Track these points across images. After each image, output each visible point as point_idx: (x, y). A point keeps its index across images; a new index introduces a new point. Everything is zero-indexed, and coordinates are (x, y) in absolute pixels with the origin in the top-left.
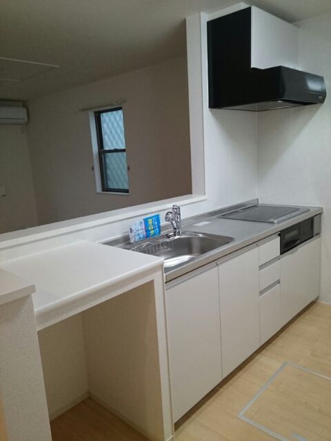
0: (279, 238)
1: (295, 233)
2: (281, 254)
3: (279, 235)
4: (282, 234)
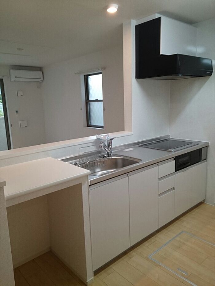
0: (174, 161)
1: (186, 158)
2: (175, 171)
3: (175, 159)
4: (177, 159)
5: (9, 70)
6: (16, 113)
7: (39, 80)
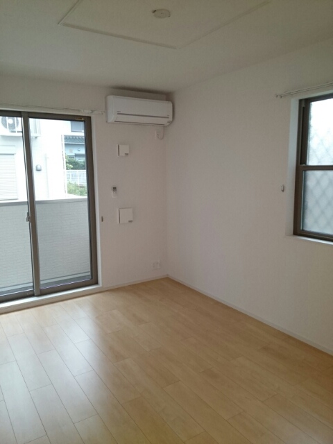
5: (106, 98)
6: (112, 192)
7: (164, 121)
